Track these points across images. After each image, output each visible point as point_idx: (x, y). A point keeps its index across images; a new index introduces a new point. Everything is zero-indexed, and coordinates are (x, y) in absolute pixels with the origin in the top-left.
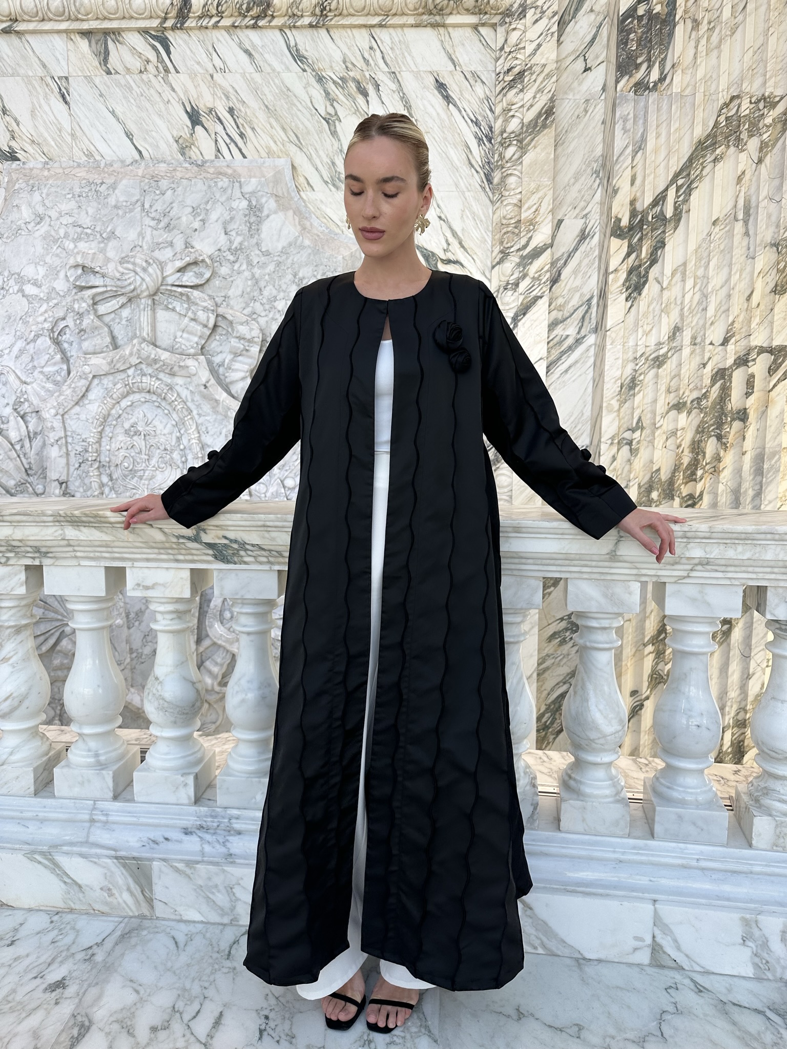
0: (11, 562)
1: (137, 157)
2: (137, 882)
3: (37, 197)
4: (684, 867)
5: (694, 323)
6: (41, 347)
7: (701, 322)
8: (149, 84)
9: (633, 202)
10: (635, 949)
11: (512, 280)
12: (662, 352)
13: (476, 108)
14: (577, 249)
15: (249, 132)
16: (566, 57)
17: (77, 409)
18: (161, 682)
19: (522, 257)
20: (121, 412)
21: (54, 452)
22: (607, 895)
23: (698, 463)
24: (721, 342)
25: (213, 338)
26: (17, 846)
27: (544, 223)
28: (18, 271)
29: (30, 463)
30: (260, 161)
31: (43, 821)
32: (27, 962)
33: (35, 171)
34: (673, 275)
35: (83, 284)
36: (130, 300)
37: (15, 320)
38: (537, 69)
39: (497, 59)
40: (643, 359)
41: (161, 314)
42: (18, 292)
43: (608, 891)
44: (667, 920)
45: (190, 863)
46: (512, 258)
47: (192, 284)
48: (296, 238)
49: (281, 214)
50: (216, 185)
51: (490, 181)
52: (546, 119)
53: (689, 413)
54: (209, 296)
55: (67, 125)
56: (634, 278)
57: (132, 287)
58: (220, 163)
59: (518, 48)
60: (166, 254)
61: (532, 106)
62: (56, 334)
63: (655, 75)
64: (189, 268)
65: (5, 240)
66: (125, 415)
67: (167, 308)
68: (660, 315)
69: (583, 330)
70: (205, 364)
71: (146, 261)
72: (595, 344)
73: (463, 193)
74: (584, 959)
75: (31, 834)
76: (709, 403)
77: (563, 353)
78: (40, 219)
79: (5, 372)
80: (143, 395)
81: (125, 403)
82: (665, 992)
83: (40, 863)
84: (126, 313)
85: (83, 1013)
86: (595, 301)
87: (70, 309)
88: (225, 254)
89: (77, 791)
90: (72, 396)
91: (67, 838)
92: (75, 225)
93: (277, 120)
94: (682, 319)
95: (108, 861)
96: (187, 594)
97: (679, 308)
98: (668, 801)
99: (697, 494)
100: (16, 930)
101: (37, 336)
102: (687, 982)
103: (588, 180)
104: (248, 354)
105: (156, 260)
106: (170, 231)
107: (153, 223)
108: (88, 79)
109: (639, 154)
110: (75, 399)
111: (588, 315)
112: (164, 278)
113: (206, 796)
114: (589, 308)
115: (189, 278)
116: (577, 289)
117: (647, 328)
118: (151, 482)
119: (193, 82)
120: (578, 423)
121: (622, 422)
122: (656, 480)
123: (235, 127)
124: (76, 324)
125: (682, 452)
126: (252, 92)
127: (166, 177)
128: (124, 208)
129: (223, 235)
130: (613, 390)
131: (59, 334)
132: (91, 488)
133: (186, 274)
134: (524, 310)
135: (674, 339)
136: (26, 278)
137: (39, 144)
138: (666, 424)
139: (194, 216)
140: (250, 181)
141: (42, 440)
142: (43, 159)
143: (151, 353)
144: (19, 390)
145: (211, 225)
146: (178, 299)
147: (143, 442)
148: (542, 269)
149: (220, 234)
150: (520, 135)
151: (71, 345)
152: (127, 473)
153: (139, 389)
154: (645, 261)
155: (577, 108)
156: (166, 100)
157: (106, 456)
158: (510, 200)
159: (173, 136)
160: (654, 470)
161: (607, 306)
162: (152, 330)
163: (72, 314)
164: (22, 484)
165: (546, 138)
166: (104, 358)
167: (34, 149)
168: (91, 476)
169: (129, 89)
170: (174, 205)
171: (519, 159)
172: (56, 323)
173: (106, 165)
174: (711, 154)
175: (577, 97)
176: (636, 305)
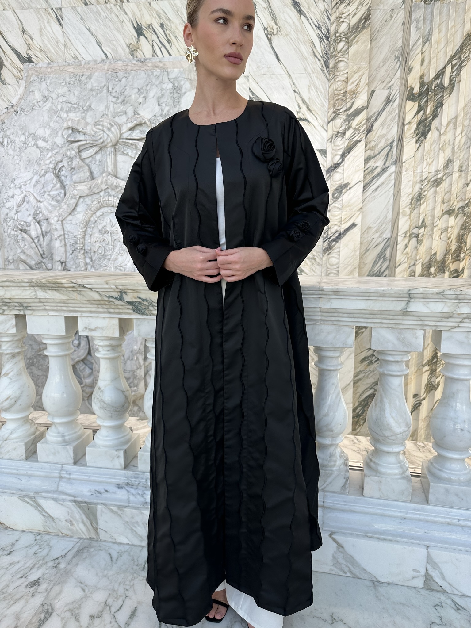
0: (6, 312)
1: (104, 58)
2: (88, 517)
3: (44, 85)
4: (449, 524)
5: (461, 157)
6: (48, 179)
7: (466, 156)
8: (111, 10)
9: (422, 77)
10: (414, 578)
11: (341, 130)
12: (439, 176)
13: (318, 17)
14: (383, 110)
15: (173, 39)
17: (70, 217)
18: (102, 391)
19: (348, 116)
20: (96, 219)
21: (57, 244)
22: (395, 541)
23: (461, 249)
26: (15, 492)
27: (363, 93)
28: (34, 132)
29: (43, 251)
30: (180, 57)
31: (30, 476)
32: (17, 567)
33: (43, 69)
34: (448, 125)
35: (72, 139)
36: (101, 149)
37: (33, 163)
40: (427, 181)
41: (120, 157)
42: (34, 145)
43: (395, 538)
44: (436, 560)
45: (120, 507)
46: (341, 116)
47: (138, 138)
50: (153, 74)
51: (327, 66)
52: (365, 22)
53: (456, 216)
55: (61, 40)
56: (422, 128)
57: (102, 140)
58: (156, 60)
60: (122, 119)
61: (355, 14)
62: (57, 171)
64: (136, 128)
65: (25, 113)
66: (99, 221)
67: (123, 154)
68: (439, 152)
69: (387, 163)
71: (110, 124)
72: (395, 172)
74: (378, 582)
75: (23, 484)
77: (374, 178)
78: (46, 99)
79: (27, 195)
80: (110, 208)
81: (99, 213)
82: (433, 609)
83: (28, 503)
84: (98, 157)
85: (49, 604)
86: (395, 144)
87: (65, 155)
88: (158, 119)
89: (51, 458)
90: (67, 209)
91: (46, 487)
92: (68, 102)
94: (453, 155)
95: (70, 503)
96: (117, 334)
97: (451, 147)
98: (439, 479)
99: (460, 270)
100: (13, 544)
101: (46, 172)
102: (449, 602)
103: (392, 63)
105: (116, 123)
106: (124, 105)
107: (114, 100)
108: (74, 8)
109: (427, 44)
110: (69, 211)
111: (390, 153)
112: (121, 135)
113: (132, 463)
114: (391, 148)
115: (136, 134)
116: (383, 136)
117: (430, 161)
118: (115, 262)
119: (138, 8)
120: (383, 223)
121: (412, 222)
122: (434, 260)
123: (164, 36)
124: (68, 164)
125: (451, 242)
126: (175, 13)
127: (122, 70)
128: (96, 90)
129: (157, 105)
130: (406, 201)
131: (59, 171)
132: (80, 266)
133: (135, 131)
134: (349, 150)
135: (447, 168)
136: (38, 136)
137: (45, 52)
138: (441, 224)
139: (139, 95)
140: (173, 71)
141: (50, 236)
142: (47, 61)
143: (113, 182)
144: (36, 206)
145: (150, 100)
146: (130, 148)
147: (110, 238)
148: (361, 123)
149: (155, 105)
150: (347, 34)
151: (66, 177)
152: (101, 256)
153: (107, 204)
154: (429, 115)
155: (386, 15)
156: (122, 20)
157: (88, 246)
158: (340, 78)
159: (126, 44)
160: (432, 254)
161: (403, 146)
162: (114, 168)
163: (66, 158)
164: (39, 263)
165: (365, 35)
166: (86, 186)
167: (42, 55)
168: (79, 259)
169: (98, 14)
170: (127, 87)
171: (346, 50)
172: (56, 164)
173: (85, 63)
175: (386, 7)
176: (422, 146)
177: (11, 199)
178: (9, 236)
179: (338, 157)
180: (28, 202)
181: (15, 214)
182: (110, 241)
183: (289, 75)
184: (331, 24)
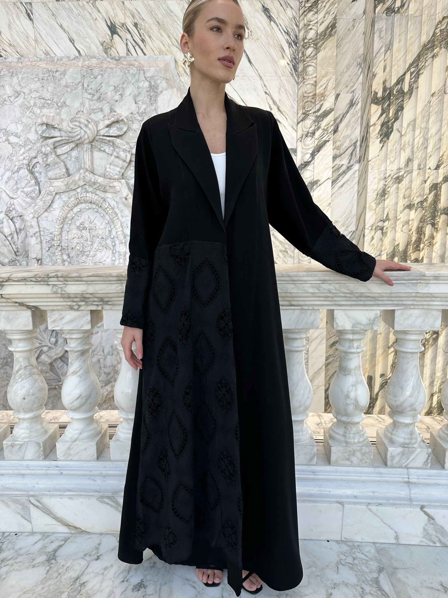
0: (82, 308)
1: (77, 54)
3: (15, 80)
5: (419, 157)
6: (22, 176)
7: (424, 156)
8: (83, 7)
9: (384, 82)
11: (311, 130)
12: (401, 174)
13: (287, 23)
14: (348, 112)
15: (147, 39)
17: (46, 214)
19: (317, 117)
20: (74, 215)
21: (33, 241)
23: (421, 240)
24: (435, 167)
25: (129, 168)
27: (330, 96)
28: (5, 127)
29: (17, 248)
30: (155, 57)
31: (105, 476)
33: (12, 64)
34: (408, 127)
35: (47, 135)
36: (77, 145)
37: (4, 159)
40: (390, 178)
41: (97, 154)
42: (5, 141)
46: (311, 117)
47: (115, 135)
49: (169, 90)
50: (129, 72)
51: (296, 70)
52: (331, 30)
53: (416, 210)
54: (127, 142)
55: (32, 35)
56: (385, 129)
57: (79, 137)
58: (130, 58)
60: (99, 116)
61: (323, 22)
62: (31, 167)
63: (398, 4)
64: (113, 125)
67: (100, 150)
68: (400, 152)
69: (351, 161)
70: (125, 185)
71: (87, 121)
72: (359, 170)
73: (280, 77)
76: (428, 205)
77: (340, 175)
78: (18, 94)
80: (87, 204)
81: (76, 210)
83: (108, 504)
84: (74, 153)
86: (359, 143)
87: (39, 151)
88: (135, 116)
90: (43, 206)
92: (41, 98)
93: (165, 31)
94: (413, 154)
97: (411, 147)
99: (420, 259)
101: (19, 169)
103: (354, 69)
105: (92, 120)
106: (100, 102)
107: (90, 97)
108: (45, 4)
109: (388, 52)
110: (45, 207)
111: (354, 152)
112: (98, 131)
114: (355, 148)
115: (114, 131)
116: (348, 136)
117: (392, 159)
118: (94, 258)
119: (111, 6)
120: (349, 218)
121: (377, 216)
122: (397, 251)
123: (138, 35)
124: (43, 161)
125: (412, 234)
126: (149, 13)
127: (97, 67)
128: (71, 87)
129: (134, 104)
130: (372, 197)
131: (33, 167)
132: (57, 262)
133: (112, 128)
134: (318, 149)
135: (408, 166)
136: (10, 132)
137: (14, 46)
138: (403, 217)
139: (115, 92)
140: (150, 69)
141: (24, 233)
142: (17, 56)
143: (91, 179)
144: (9, 203)
145: (127, 98)
146: (107, 145)
147: (88, 234)
148: (329, 124)
149: (132, 103)
150: (315, 40)
151: (41, 174)
152: (79, 253)
153: (85, 201)
154: (392, 118)
155: (349, 24)
156: (95, 18)
157: (65, 243)
158: (309, 82)
159: (99, 42)
160: (396, 244)
161: (369, 146)
162: (91, 164)
163: (41, 154)
164: (13, 261)
165: (331, 42)
166: (62, 182)
167: (11, 49)
168: (56, 255)
169: (70, 10)
170: (102, 85)
171: (315, 56)
172: (31, 161)
173: (58, 59)
174: (431, 53)
175: (349, 18)
176: (385, 145)
179: (309, 156)
183: (261, 77)
184: (299, 31)
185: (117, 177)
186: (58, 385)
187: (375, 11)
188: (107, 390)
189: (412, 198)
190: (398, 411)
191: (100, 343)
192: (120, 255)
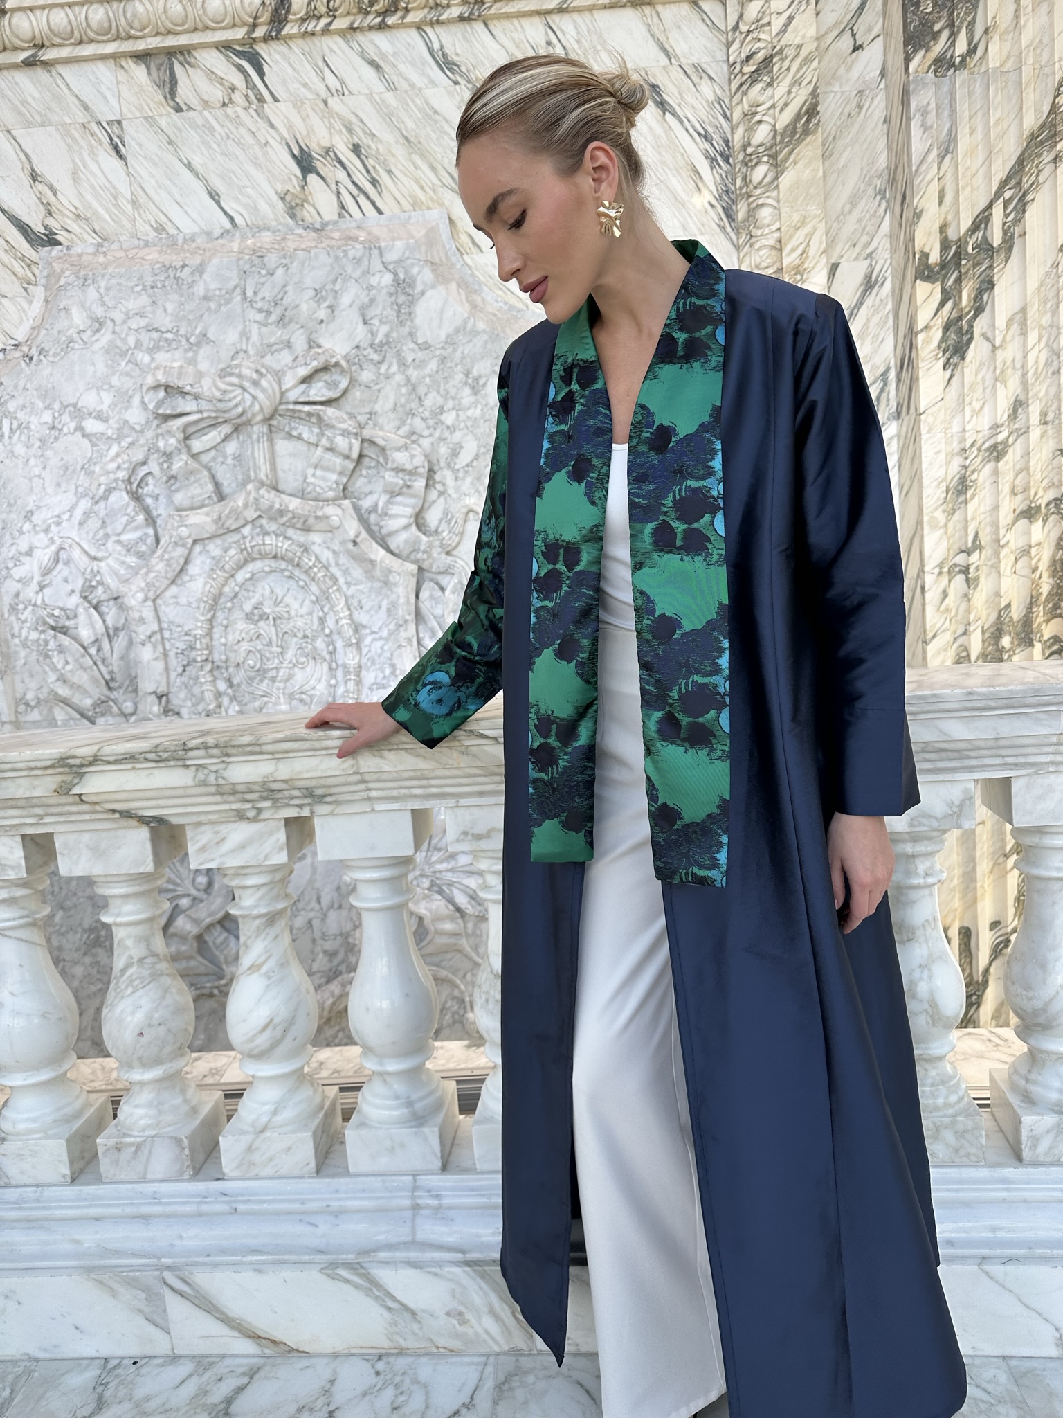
1: (228, 225)
3: (92, 293)
5: (1042, 393)
6: (116, 506)
7: (1052, 391)
8: (237, 120)
9: (943, 228)
12: (1000, 438)
13: (704, 116)
14: (860, 303)
15: (384, 178)
16: (826, 33)
17: (174, 589)
20: (237, 589)
21: (146, 654)
25: (357, 473)
26: (306, 1258)
27: (816, 270)
28: (73, 401)
29: (111, 672)
30: (402, 216)
31: (338, 1214)
33: (85, 258)
34: (1008, 326)
35: (168, 412)
36: (236, 429)
37: (74, 472)
38: (790, 52)
39: (729, 45)
40: (975, 449)
41: (282, 446)
42: (75, 430)
47: (323, 399)
48: (465, 321)
49: (441, 288)
50: (346, 255)
51: (731, 217)
52: (808, 121)
53: (1045, 521)
54: (349, 414)
55: (124, 189)
56: (953, 337)
57: (240, 410)
58: (347, 224)
59: (760, 24)
60: (282, 359)
61: (786, 105)
62: (135, 486)
63: (961, 46)
64: (316, 377)
65: (51, 359)
66: (243, 592)
67: (290, 436)
68: (994, 386)
70: (351, 511)
71: (257, 371)
72: (898, 436)
75: (324, 1236)
78: (99, 324)
79: (66, 546)
80: (267, 562)
81: (241, 576)
83: (347, 1281)
84: (231, 447)
86: (892, 374)
87: (152, 449)
88: (365, 353)
89: (384, 1163)
90: (167, 572)
91: (381, 1237)
92: (150, 329)
93: (422, 156)
94: (1026, 389)
95: (457, 1270)
97: (1019, 373)
100: (327, 1392)
101: (109, 491)
103: (869, 205)
104: (410, 491)
105: (269, 369)
106: (284, 326)
107: (260, 317)
108: (150, 120)
109: (947, 159)
110: (171, 575)
111: (884, 395)
112: (283, 394)
114: (885, 384)
115: (319, 390)
117: (977, 405)
118: (288, 684)
119: (298, 112)
121: (951, 540)
122: (1007, 620)
123: (364, 171)
124: (162, 469)
125: (1040, 577)
126: (385, 120)
127: (273, 251)
128: (217, 298)
129: (361, 325)
130: (935, 498)
131: (139, 485)
132: (203, 699)
133: (313, 385)
135: (1015, 418)
136: (85, 410)
137: (87, 220)
138: (1013, 539)
139: (318, 302)
140: (393, 245)
141: (127, 638)
142: (94, 240)
143: (273, 502)
144: (89, 569)
145: (343, 313)
146: (305, 423)
147: (273, 629)
149: (357, 323)
150: (772, 147)
151: (157, 499)
152: (253, 674)
153: (261, 554)
154: (967, 310)
155: (847, 104)
156: (263, 141)
157: (220, 654)
158: (765, 242)
159: (276, 192)
160: (1002, 605)
161: (917, 379)
162: (271, 469)
163: (156, 455)
164: (103, 702)
165: (810, 147)
166: (207, 515)
167: (79, 227)
168: (202, 683)
169: (208, 129)
170: (288, 288)
171: (773, 181)
172: (133, 471)
173: (185, 240)
174: (1049, 151)
175: (846, 88)
176: (957, 373)
177: (25, 559)
178: (24, 644)
180: (67, 563)
181: (37, 593)
182: (274, 638)
184: (733, 129)
185: (331, 494)
186: (217, 987)
187: (907, 69)
188: (332, 994)
189: (1032, 493)
190: (1039, 1025)
191: (311, 881)
192: (348, 672)
